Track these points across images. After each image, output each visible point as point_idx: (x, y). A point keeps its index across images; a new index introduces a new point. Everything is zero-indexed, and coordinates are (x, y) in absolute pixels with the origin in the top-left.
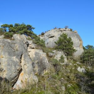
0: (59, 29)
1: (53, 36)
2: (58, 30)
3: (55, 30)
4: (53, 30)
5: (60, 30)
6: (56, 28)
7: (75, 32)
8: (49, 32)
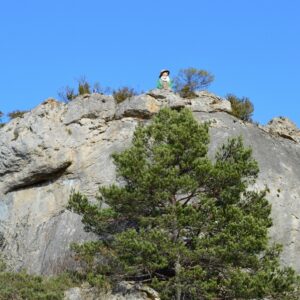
0: (120, 98)
1: (61, 172)
2: (111, 108)
3: (76, 108)
4: (56, 113)
5: (126, 105)
6: (84, 90)
7: (278, 129)
8: (12, 124)
